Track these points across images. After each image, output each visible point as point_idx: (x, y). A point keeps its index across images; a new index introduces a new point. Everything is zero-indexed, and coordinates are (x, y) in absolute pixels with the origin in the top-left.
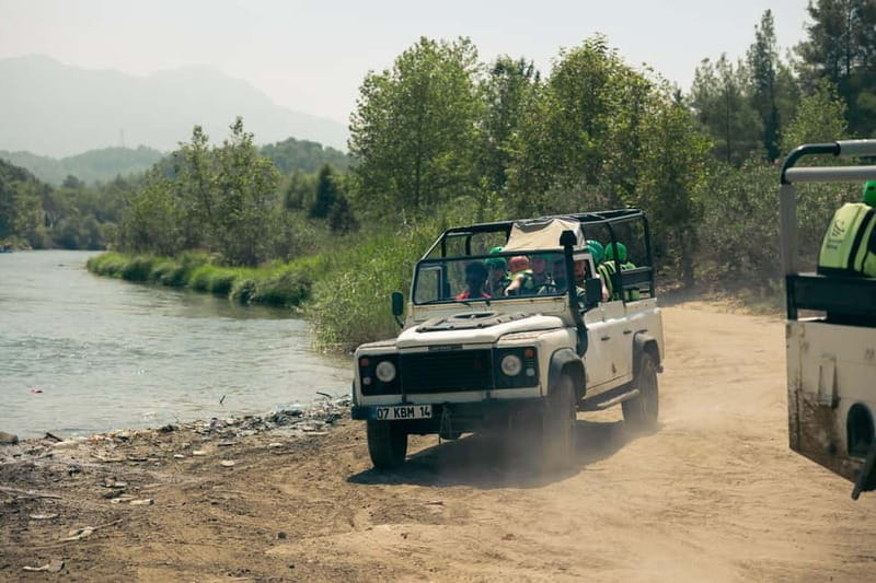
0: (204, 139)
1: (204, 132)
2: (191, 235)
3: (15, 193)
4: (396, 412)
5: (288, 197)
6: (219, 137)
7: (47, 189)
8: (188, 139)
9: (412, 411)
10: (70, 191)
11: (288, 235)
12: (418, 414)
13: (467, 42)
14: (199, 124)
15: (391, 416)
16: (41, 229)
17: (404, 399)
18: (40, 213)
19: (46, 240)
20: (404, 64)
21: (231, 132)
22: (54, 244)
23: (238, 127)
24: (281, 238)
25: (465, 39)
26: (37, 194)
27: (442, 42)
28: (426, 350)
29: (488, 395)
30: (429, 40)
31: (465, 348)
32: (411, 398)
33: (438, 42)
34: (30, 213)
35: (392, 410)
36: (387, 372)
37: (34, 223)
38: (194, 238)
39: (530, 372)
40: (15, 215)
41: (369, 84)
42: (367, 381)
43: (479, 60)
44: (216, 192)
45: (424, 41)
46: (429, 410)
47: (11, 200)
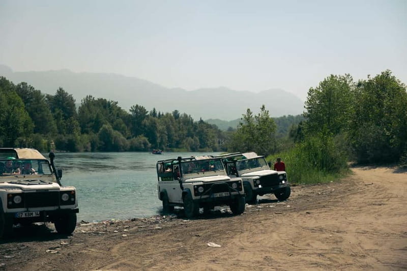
0: (251, 114)
1: (251, 111)
2: (250, 146)
3: (208, 133)
4: (26, 215)
5: (291, 133)
6: (256, 112)
7: (220, 131)
8: (245, 113)
9: (32, 214)
10: (230, 132)
11: (275, 146)
12: (34, 215)
13: (349, 75)
14: (249, 108)
15: (24, 216)
16: (217, 145)
17: (28, 210)
18: (216, 140)
19: (218, 148)
20: (324, 84)
21: (261, 110)
22: (221, 150)
23: (263, 108)
24: (273, 147)
25: (347, 74)
26: (215, 133)
27: (339, 76)
28: (35, 191)
29: (59, 207)
30: (335, 75)
31: (50, 191)
32: (30, 209)
33: (338, 76)
34: (213, 139)
35: (24, 214)
36: (17, 200)
37: (214, 143)
38: (251, 147)
39: (73, 199)
40: (208, 140)
41: (311, 91)
42: (10, 203)
43: (354, 81)
44: (255, 131)
45: (332, 76)
46: (39, 212)
47: (206, 135)
